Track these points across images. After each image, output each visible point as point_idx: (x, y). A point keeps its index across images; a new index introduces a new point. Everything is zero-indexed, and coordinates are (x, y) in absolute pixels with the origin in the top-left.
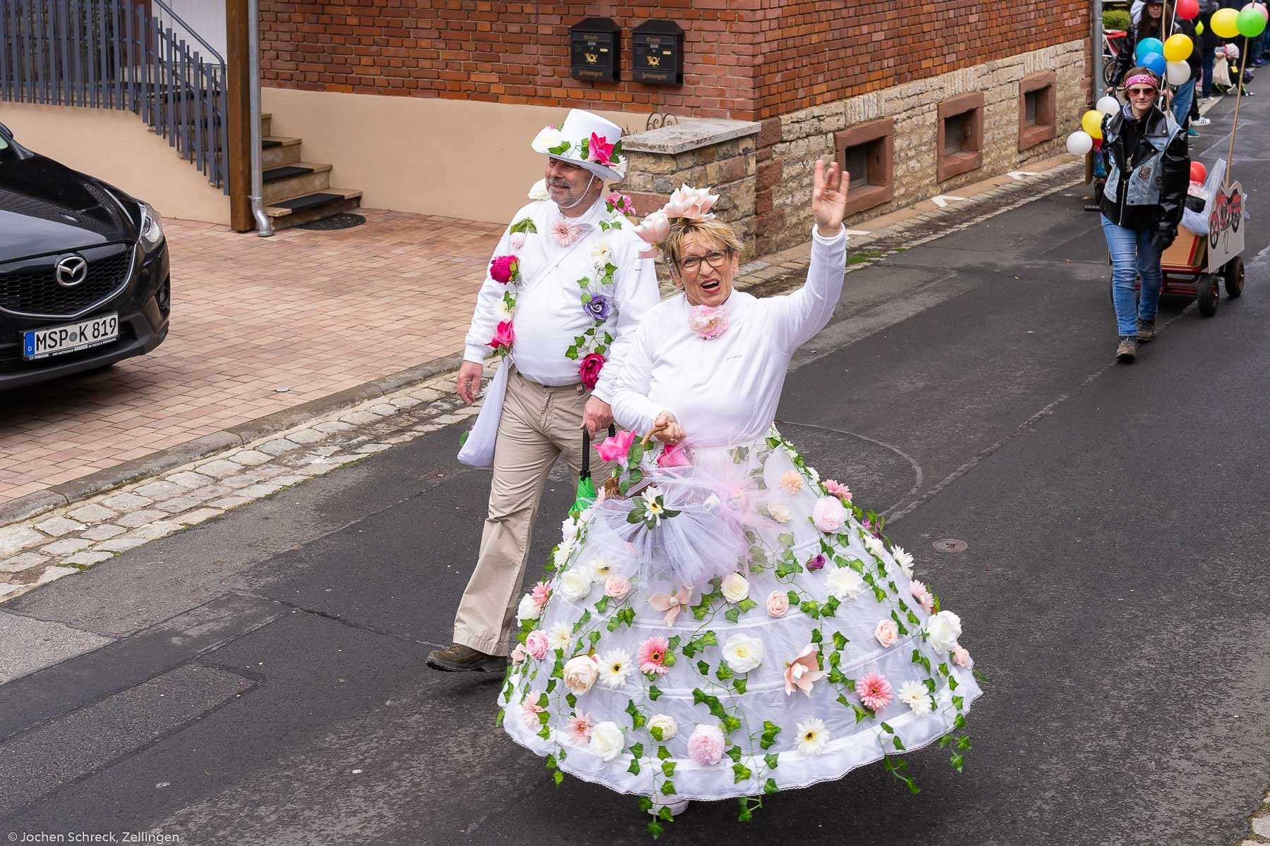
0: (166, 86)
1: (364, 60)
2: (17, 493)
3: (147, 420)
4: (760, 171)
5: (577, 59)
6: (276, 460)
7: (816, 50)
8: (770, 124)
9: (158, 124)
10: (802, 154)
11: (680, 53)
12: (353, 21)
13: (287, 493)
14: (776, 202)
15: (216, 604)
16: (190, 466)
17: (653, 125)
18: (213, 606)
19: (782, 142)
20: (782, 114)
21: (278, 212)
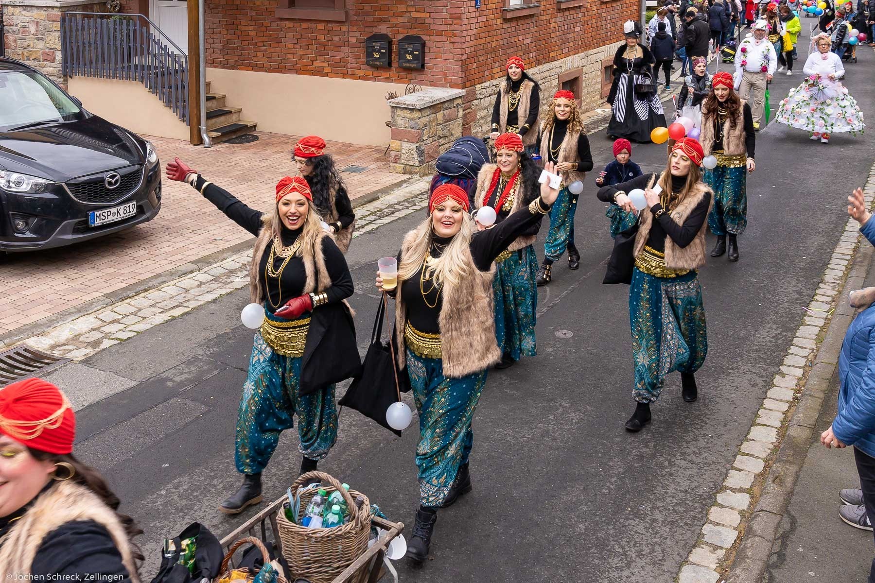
0: (157, 67)
1: (259, 54)
2: (87, 298)
3: (151, 256)
4: (465, 115)
5: (369, 55)
6: (216, 279)
7: (495, 50)
8: (470, 90)
9: (154, 88)
10: (487, 105)
11: (423, 53)
12: (253, 34)
13: (223, 299)
14: (473, 131)
15: (189, 363)
16: (173, 282)
17: (409, 90)
18: (187, 364)
19: (476, 99)
20: (477, 85)
21: (214, 134)
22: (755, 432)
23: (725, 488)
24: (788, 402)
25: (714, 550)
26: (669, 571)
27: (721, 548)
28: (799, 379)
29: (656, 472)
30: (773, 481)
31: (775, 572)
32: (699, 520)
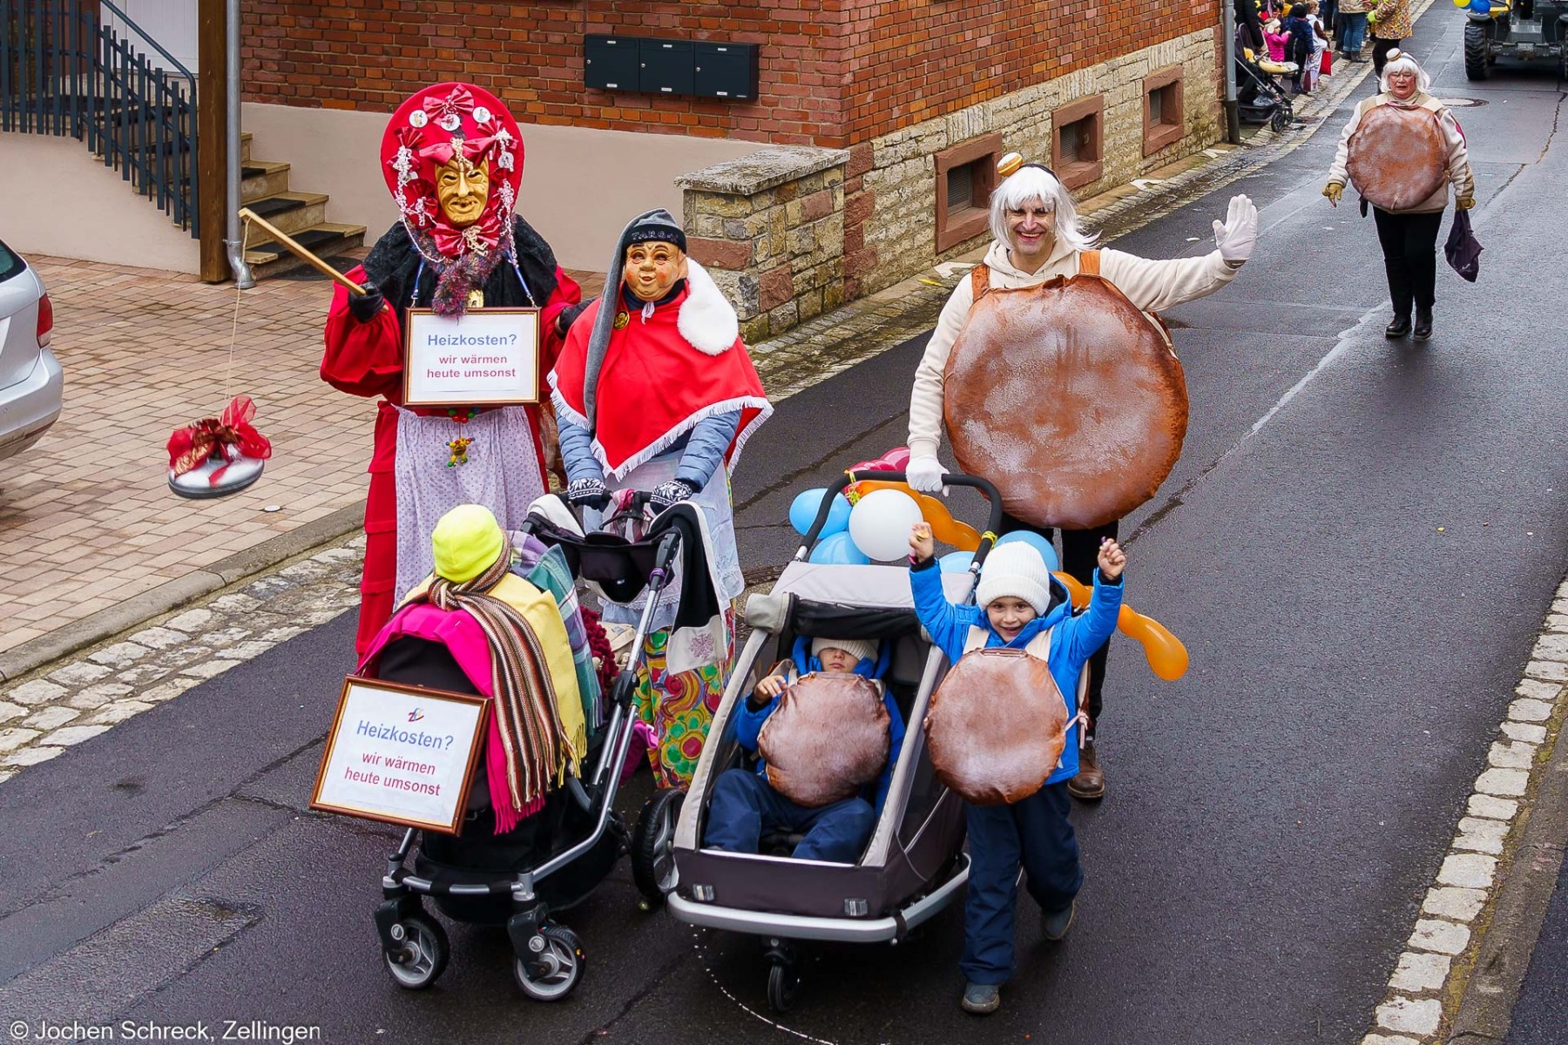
4: (848, 205)
7: (914, 62)
8: (861, 150)
9: (110, 152)
10: (897, 181)
12: (357, 26)
14: (867, 239)
19: (874, 169)
20: (874, 137)
21: (261, 257)
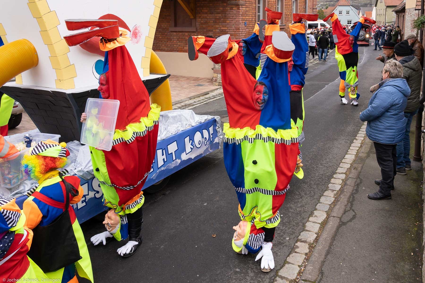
1: (163, 45)
12: (161, 37)
22: (347, 156)
23: (337, 173)
24: (358, 147)
25: (333, 191)
26: (316, 198)
27: (335, 191)
28: (363, 140)
29: (312, 170)
30: (354, 169)
31: (355, 195)
32: (327, 183)
